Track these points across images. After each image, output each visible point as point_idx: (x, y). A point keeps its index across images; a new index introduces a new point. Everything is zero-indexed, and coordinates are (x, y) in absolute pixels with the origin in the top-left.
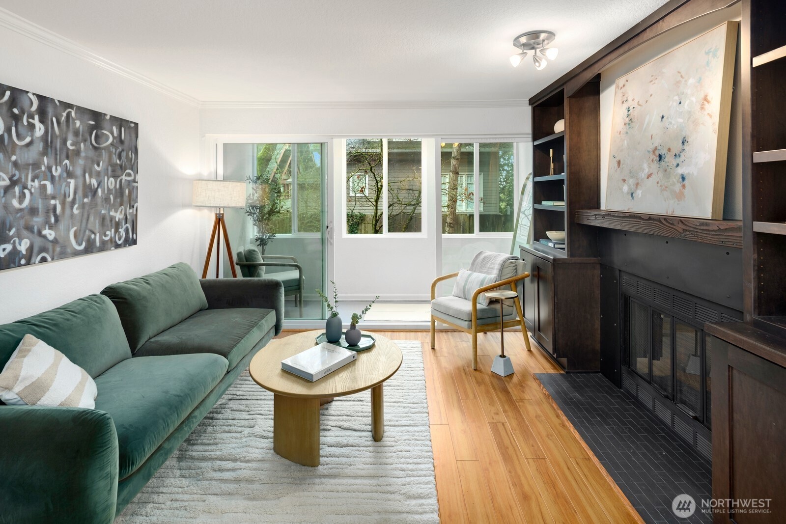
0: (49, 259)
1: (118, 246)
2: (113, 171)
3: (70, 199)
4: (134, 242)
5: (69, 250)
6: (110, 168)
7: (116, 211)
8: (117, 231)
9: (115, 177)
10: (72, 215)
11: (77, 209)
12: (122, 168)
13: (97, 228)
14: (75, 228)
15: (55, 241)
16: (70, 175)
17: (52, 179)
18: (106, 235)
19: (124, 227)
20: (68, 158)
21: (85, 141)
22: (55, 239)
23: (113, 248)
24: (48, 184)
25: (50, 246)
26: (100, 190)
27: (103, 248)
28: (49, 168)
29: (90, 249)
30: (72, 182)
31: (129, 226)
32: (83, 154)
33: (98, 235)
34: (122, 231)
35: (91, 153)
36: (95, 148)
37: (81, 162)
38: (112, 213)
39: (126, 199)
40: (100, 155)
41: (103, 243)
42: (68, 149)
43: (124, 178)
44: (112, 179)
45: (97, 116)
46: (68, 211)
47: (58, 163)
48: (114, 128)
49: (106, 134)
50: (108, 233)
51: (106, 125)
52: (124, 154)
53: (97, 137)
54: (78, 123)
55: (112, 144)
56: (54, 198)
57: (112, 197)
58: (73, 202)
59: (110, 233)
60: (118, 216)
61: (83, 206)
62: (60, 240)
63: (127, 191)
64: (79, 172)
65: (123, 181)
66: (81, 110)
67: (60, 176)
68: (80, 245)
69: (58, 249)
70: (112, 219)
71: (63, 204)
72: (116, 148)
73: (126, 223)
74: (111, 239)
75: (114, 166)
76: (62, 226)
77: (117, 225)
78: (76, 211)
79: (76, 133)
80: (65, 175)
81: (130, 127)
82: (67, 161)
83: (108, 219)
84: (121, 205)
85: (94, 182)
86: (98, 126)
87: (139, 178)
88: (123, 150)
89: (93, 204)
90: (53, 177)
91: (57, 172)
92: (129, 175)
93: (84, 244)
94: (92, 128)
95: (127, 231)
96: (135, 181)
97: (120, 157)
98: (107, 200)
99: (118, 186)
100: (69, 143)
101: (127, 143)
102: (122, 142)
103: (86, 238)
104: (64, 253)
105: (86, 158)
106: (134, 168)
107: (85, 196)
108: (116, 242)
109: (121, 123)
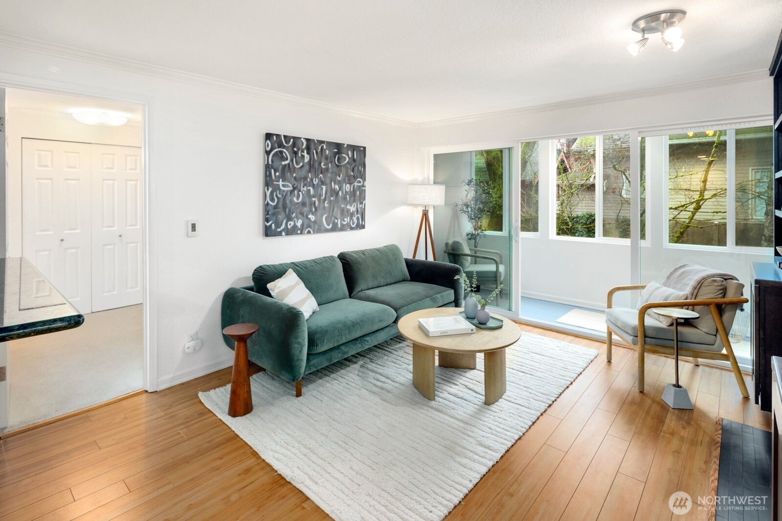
0: (312, 232)
1: (352, 229)
2: (349, 180)
3: (323, 198)
4: (363, 227)
5: (322, 228)
6: (347, 178)
7: (351, 206)
8: (351, 218)
9: (350, 184)
10: (324, 207)
11: (327, 204)
12: (355, 178)
13: (339, 216)
14: (326, 215)
15: (315, 222)
16: (323, 183)
17: (313, 186)
18: (344, 221)
19: (356, 216)
20: (322, 173)
21: (331, 162)
22: (315, 220)
23: (349, 230)
24: (311, 189)
25: (312, 224)
26: (340, 192)
27: (343, 228)
28: (312, 180)
29: (334, 229)
30: (324, 187)
31: (359, 216)
32: (330, 171)
33: (339, 220)
34: (355, 219)
35: (335, 169)
36: (338, 166)
37: (329, 175)
38: (348, 207)
39: (357, 198)
40: (340, 171)
41: (342, 225)
42: (322, 168)
43: (356, 184)
44: (348, 185)
45: (338, 146)
46: (322, 205)
47: (317, 176)
48: (350, 152)
49: (344, 157)
50: (346, 219)
51: (344, 150)
52: (356, 169)
53: (339, 159)
54: (327, 152)
55: (348, 163)
56: (314, 197)
57: (348, 196)
58: (325, 200)
59: (347, 220)
60: (352, 209)
61: (330, 202)
62: (318, 222)
63: (358, 193)
64: (328, 181)
65: (356, 186)
66: (330, 144)
67: (317, 184)
68: (329, 225)
69: (317, 227)
70: (348, 210)
71: (319, 200)
72: (351, 165)
73: (357, 213)
74: (347, 223)
75: (349, 176)
76: (319, 213)
77: (352, 215)
78: (326, 205)
79: (327, 158)
80: (320, 183)
81: (360, 150)
82: (321, 175)
83: (346, 210)
84: (354, 201)
85: (337, 187)
86: (339, 152)
87: (366, 183)
88: (355, 166)
89: (336, 201)
90: (314, 185)
91: (316, 182)
92: (359, 182)
93: (331, 225)
94: (336, 153)
95: (358, 219)
96: (363, 186)
97: (353, 171)
98: (345, 198)
99: (352, 190)
100: (322, 164)
101: (358, 161)
102: (354, 160)
103: (332, 221)
104: (320, 230)
105: (332, 172)
106: (363, 177)
107: (332, 196)
108: (351, 226)
109: (353, 148)
